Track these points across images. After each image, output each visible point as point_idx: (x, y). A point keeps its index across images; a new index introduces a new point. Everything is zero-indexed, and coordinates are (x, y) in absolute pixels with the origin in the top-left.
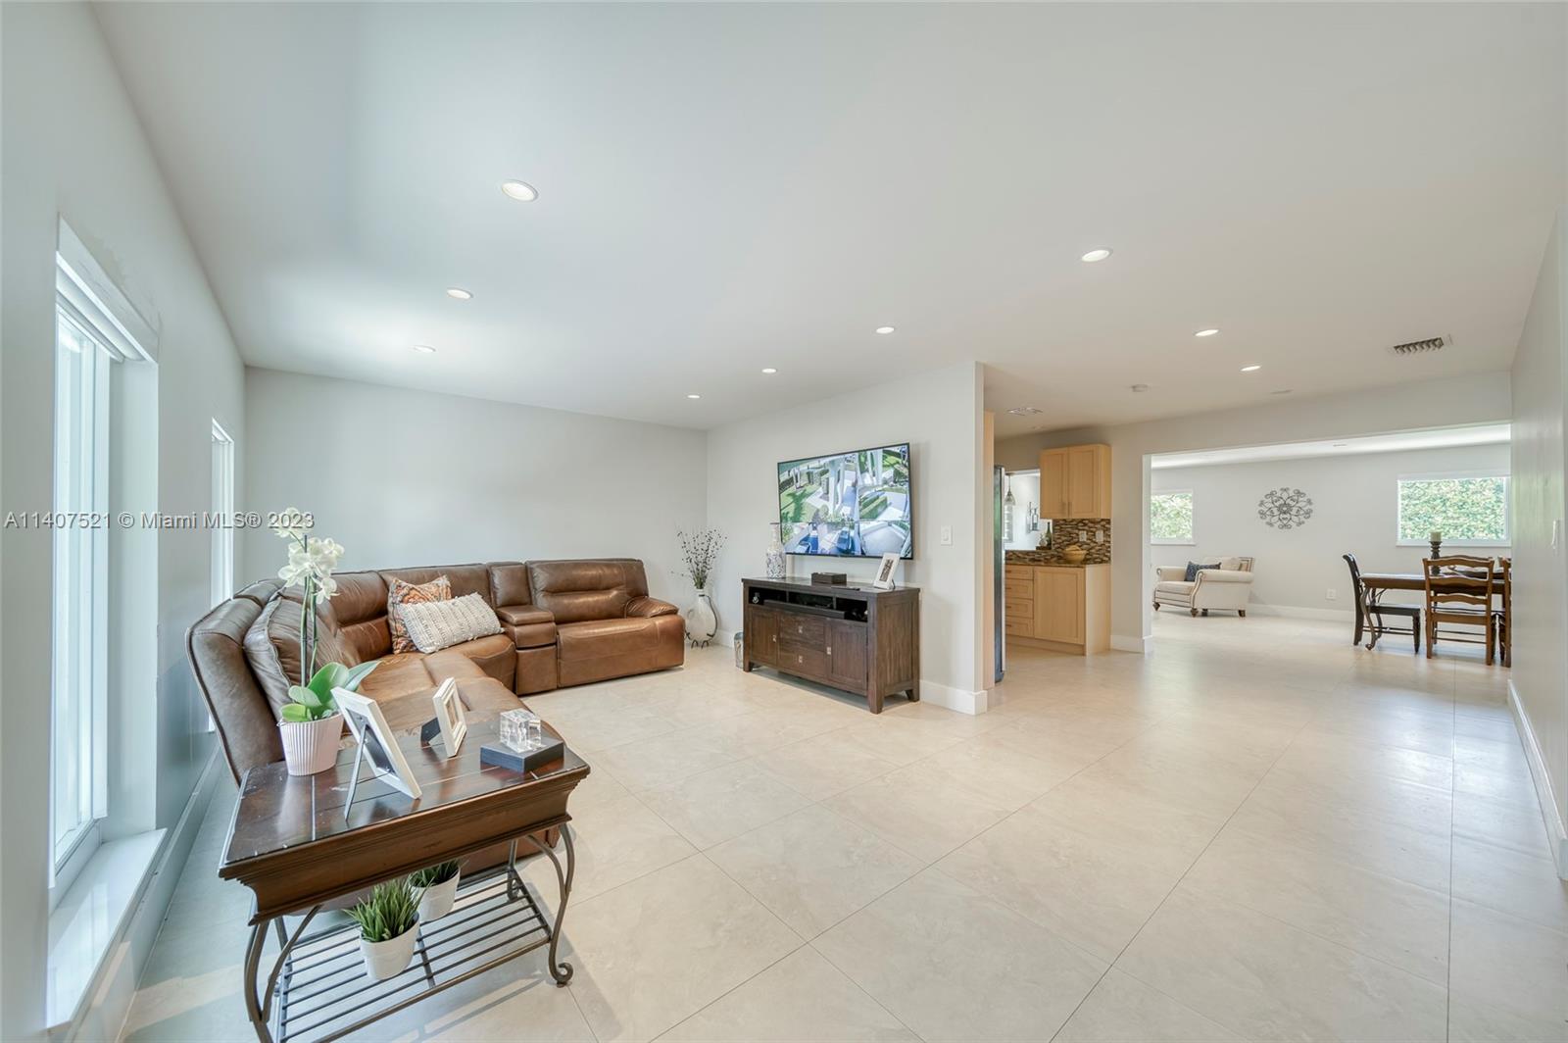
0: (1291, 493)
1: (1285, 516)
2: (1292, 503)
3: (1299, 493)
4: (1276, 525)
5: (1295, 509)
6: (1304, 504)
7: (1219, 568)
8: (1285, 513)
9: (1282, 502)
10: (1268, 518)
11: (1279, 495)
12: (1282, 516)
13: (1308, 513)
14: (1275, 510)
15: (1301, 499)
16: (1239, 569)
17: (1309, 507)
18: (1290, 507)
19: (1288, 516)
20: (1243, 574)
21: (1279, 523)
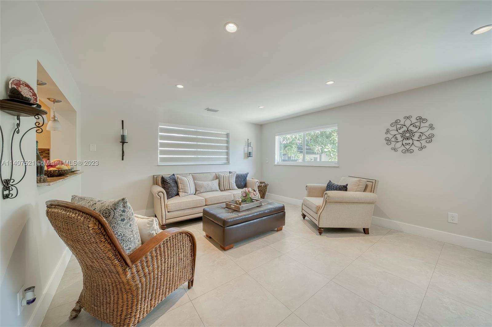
0: (414, 120)
1: (408, 142)
2: (414, 129)
3: (421, 119)
4: (400, 150)
5: (417, 135)
6: (426, 129)
7: (346, 190)
8: (408, 139)
9: (405, 129)
10: (393, 143)
11: (402, 123)
12: (405, 142)
13: (430, 138)
14: (399, 137)
15: (422, 125)
16: (365, 190)
17: (430, 132)
18: (412, 133)
19: (410, 141)
20: (367, 195)
21: (403, 148)
